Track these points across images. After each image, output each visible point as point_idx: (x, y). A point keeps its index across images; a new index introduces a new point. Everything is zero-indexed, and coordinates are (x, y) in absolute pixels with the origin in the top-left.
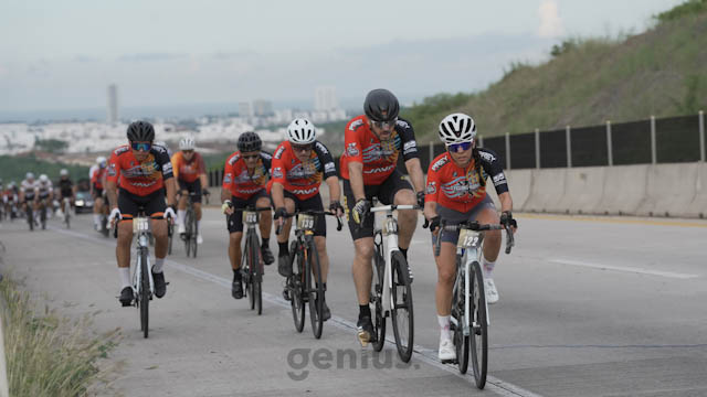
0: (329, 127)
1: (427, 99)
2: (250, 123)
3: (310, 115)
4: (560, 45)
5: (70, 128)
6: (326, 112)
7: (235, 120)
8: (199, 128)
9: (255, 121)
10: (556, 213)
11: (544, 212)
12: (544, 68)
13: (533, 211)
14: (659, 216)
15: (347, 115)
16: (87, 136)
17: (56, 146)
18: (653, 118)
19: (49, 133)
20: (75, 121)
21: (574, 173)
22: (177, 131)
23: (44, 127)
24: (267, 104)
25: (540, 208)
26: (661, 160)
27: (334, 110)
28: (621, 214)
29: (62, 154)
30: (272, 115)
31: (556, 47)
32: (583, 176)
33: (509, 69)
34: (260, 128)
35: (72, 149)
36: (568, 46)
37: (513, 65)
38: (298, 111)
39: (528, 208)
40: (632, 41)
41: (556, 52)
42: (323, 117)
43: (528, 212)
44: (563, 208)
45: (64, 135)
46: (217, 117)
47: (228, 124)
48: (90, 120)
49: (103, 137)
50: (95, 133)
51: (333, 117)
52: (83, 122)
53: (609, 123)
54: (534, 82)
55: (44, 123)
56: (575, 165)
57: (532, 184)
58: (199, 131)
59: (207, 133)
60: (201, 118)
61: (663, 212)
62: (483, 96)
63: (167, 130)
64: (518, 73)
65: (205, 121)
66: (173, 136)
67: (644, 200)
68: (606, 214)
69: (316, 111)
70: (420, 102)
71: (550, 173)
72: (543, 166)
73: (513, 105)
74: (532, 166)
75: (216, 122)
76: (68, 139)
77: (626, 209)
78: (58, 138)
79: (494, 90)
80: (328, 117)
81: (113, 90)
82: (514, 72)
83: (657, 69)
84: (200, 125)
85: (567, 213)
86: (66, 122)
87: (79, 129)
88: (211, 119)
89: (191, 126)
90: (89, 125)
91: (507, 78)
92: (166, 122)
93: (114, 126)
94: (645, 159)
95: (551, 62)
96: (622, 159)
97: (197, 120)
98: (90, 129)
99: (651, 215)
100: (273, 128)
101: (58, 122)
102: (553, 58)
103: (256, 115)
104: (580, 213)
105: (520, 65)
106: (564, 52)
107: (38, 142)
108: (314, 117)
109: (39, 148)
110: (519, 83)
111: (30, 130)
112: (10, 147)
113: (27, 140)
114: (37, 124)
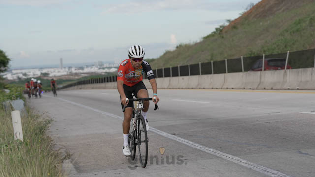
2: (97, 67)
3: (113, 65)
5: (50, 70)
7: (94, 67)
8: (84, 69)
9: (99, 67)
10: (176, 88)
11: (173, 88)
12: (174, 51)
13: (170, 88)
14: (202, 89)
16: (54, 72)
17: (46, 74)
18: (200, 63)
19: (45, 71)
20: (51, 68)
21: (180, 78)
22: (78, 70)
23: (43, 70)
24: (102, 62)
26: (202, 74)
28: (192, 88)
29: (48, 77)
30: (103, 65)
32: (183, 79)
33: (165, 52)
34: (100, 69)
35: (50, 75)
39: (170, 87)
40: (196, 44)
41: (177, 47)
47: (91, 68)
48: (56, 67)
49: (59, 72)
50: (57, 71)
52: (53, 68)
53: (189, 65)
54: (172, 55)
56: (181, 75)
57: (170, 81)
59: (86, 70)
61: (202, 87)
62: (158, 59)
63: (76, 70)
64: (167, 53)
65: (85, 67)
66: (77, 71)
67: (198, 84)
68: (189, 88)
69: (115, 64)
71: (174, 78)
72: (173, 76)
73: (166, 61)
74: (170, 76)
75: (89, 67)
76: (49, 73)
77: (194, 87)
78: (47, 72)
79: (161, 57)
81: (61, 59)
83: (203, 51)
85: (179, 88)
87: (52, 70)
88: (87, 67)
89: (82, 68)
90: (55, 69)
91: (165, 54)
92: (76, 67)
93: (61, 69)
94: (198, 74)
95: (176, 50)
96: (192, 74)
99: (200, 88)
100: (104, 69)
101: (47, 68)
103: (99, 65)
104: (182, 88)
105: (168, 51)
106: (179, 47)
107: (42, 74)
108: (115, 66)
109: (42, 75)
110: (168, 55)
111: (39, 70)
112: (34, 75)
113: (38, 73)
114: (41, 69)
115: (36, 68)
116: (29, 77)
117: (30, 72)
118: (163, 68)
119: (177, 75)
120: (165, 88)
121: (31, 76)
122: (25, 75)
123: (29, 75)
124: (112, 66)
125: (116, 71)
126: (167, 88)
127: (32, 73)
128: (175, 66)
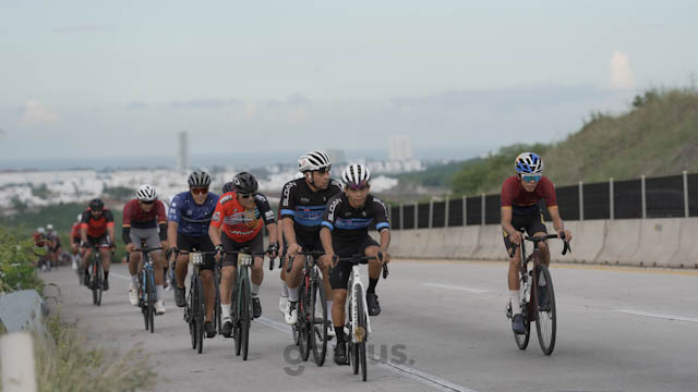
0: (403, 178)
1: (503, 149)
3: (384, 165)
4: (642, 95)
5: (138, 176)
6: (401, 162)
8: (269, 177)
10: (630, 265)
11: (617, 264)
12: (624, 119)
13: (607, 263)
15: (422, 165)
17: (123, 193)
19: (117, 181)
20: (144, 169)
21: (647, 225)
23: (111, 174)
24: (339, 154)
25: (614, 260)
27: (408, 160)
28: (696, 267)
30: (344, 164)
31: (638, 98)
32: (658, 228)
33: (588, 119)
36: (651, 96)
37: (593, 115)
38: (372, 160)
39: (603, 258)
41: (638, 102)
42: (397, 167)
43: (601, 264)
44: (636, 259)
45: (133, 182)
46: (288, 166)
48: (160, 168)
49: (172, 185)
50: (164, 181)
51: (408, 168)
52: (152, 170)
54: (614, 133)
55: (113, 171)
57: (606, 235)
58: (270, 180)
59: (277, 183)
60: (271, 167)
62: (561, 146)
64: (598, 123)
65: (276, 169)
68: (682, 267)
69: (390, 161)
70: (495, 152)
71: (624, 224)
72: (617, 217)
73: (592, 156)
74: (606, 216)
75: (287, 171)
78: (126, 185)
79: (575, 140)
80: (402, 168)
81: (183, 137)
82: (594, 122)
84: (271, 174)
85: (641, 265)
86: (135, 169)
87: (148, 177)
88: (282, 169)
89: (263, 174)
90: (158, 172)
91: (586, 128)
93: (184, 174)
95: (633, 113)
97: (268, 169)
98: (160, 177)
101: (127, 169)
102: (635, 108)
104: (655, 265)
105: (600, 115)
106: (647, 103)
107: (106, 190)
108: (389, 168)
109: (107, 196)
110: (598, 134)
111: (98, 178)
112: (78, 193)
113: (94, 188)
114: (107, 171)
115: (86, 169)
116: (57, 201)
117: (61, 183)
118: (581, 183)
119: (635, 214)
120: (584, 262)
121: (67, 199)
122: (41, 191)
123: (58, 194)
124: (380, 168)
125: (393, 189)
126: (594, 263)
127: (68, 187)
128: (629, 177)
